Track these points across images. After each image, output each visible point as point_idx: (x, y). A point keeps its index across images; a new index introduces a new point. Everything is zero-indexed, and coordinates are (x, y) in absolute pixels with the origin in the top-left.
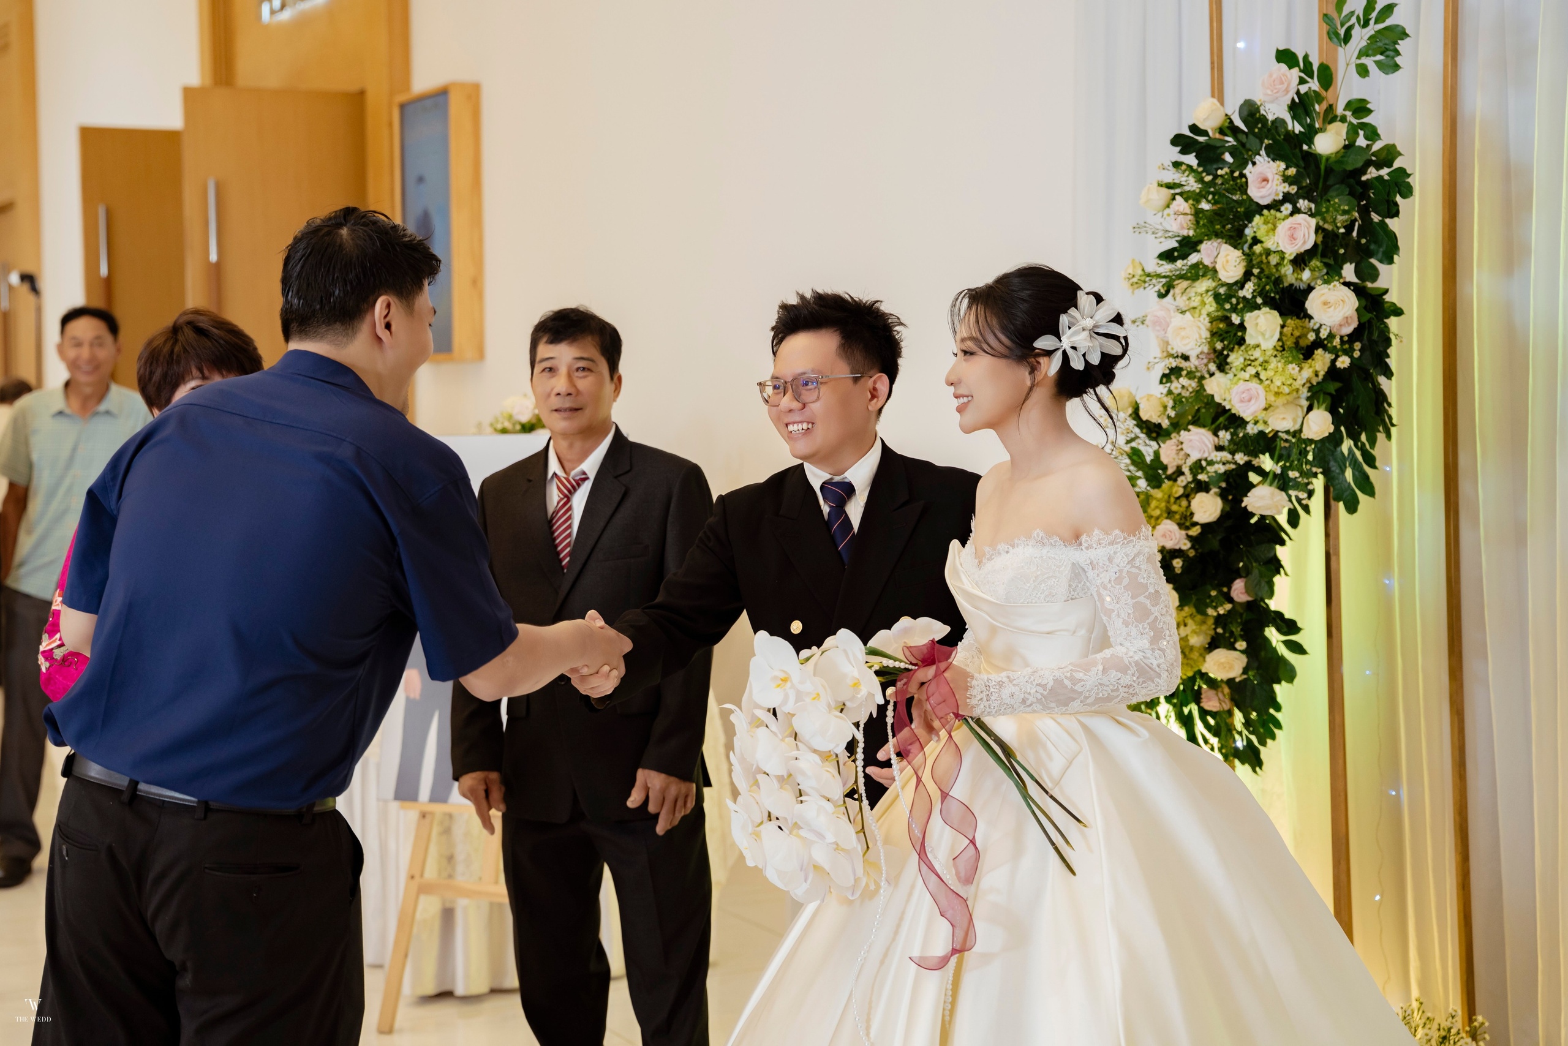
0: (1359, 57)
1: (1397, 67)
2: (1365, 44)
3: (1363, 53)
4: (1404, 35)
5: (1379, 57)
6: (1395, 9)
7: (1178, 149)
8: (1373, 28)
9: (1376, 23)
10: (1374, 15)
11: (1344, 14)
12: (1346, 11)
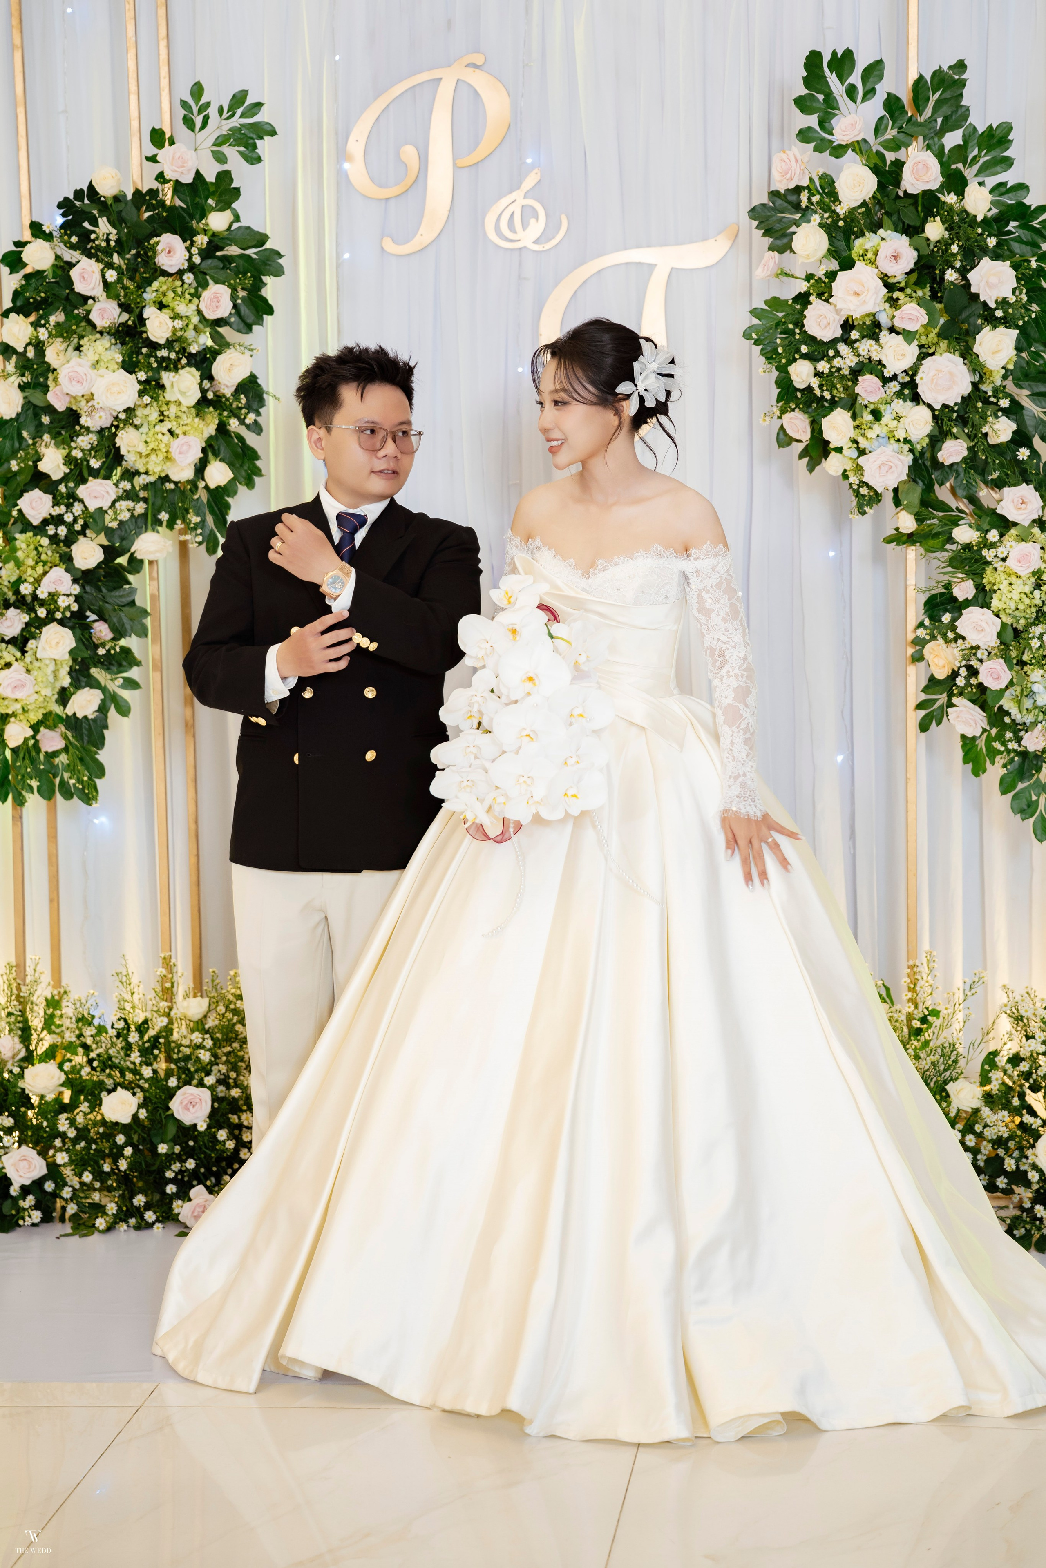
0: (214, 145)
1: (259, 160)
2: (225, 133)
3: (220, 141)
4: (273, 133)
5: (242, 149)
6: (264, 108)
7: (61, 211)
8: (237, 121)
9: (241, 117)
10: (239, 112)
11: (201, 102)
12: (203, 100)
